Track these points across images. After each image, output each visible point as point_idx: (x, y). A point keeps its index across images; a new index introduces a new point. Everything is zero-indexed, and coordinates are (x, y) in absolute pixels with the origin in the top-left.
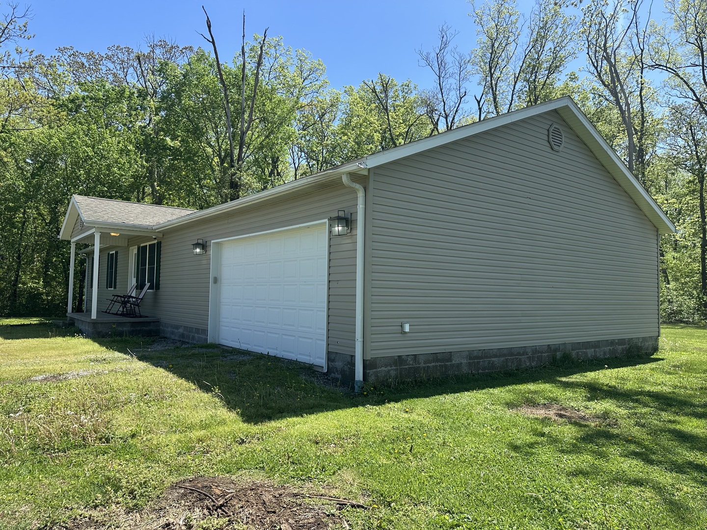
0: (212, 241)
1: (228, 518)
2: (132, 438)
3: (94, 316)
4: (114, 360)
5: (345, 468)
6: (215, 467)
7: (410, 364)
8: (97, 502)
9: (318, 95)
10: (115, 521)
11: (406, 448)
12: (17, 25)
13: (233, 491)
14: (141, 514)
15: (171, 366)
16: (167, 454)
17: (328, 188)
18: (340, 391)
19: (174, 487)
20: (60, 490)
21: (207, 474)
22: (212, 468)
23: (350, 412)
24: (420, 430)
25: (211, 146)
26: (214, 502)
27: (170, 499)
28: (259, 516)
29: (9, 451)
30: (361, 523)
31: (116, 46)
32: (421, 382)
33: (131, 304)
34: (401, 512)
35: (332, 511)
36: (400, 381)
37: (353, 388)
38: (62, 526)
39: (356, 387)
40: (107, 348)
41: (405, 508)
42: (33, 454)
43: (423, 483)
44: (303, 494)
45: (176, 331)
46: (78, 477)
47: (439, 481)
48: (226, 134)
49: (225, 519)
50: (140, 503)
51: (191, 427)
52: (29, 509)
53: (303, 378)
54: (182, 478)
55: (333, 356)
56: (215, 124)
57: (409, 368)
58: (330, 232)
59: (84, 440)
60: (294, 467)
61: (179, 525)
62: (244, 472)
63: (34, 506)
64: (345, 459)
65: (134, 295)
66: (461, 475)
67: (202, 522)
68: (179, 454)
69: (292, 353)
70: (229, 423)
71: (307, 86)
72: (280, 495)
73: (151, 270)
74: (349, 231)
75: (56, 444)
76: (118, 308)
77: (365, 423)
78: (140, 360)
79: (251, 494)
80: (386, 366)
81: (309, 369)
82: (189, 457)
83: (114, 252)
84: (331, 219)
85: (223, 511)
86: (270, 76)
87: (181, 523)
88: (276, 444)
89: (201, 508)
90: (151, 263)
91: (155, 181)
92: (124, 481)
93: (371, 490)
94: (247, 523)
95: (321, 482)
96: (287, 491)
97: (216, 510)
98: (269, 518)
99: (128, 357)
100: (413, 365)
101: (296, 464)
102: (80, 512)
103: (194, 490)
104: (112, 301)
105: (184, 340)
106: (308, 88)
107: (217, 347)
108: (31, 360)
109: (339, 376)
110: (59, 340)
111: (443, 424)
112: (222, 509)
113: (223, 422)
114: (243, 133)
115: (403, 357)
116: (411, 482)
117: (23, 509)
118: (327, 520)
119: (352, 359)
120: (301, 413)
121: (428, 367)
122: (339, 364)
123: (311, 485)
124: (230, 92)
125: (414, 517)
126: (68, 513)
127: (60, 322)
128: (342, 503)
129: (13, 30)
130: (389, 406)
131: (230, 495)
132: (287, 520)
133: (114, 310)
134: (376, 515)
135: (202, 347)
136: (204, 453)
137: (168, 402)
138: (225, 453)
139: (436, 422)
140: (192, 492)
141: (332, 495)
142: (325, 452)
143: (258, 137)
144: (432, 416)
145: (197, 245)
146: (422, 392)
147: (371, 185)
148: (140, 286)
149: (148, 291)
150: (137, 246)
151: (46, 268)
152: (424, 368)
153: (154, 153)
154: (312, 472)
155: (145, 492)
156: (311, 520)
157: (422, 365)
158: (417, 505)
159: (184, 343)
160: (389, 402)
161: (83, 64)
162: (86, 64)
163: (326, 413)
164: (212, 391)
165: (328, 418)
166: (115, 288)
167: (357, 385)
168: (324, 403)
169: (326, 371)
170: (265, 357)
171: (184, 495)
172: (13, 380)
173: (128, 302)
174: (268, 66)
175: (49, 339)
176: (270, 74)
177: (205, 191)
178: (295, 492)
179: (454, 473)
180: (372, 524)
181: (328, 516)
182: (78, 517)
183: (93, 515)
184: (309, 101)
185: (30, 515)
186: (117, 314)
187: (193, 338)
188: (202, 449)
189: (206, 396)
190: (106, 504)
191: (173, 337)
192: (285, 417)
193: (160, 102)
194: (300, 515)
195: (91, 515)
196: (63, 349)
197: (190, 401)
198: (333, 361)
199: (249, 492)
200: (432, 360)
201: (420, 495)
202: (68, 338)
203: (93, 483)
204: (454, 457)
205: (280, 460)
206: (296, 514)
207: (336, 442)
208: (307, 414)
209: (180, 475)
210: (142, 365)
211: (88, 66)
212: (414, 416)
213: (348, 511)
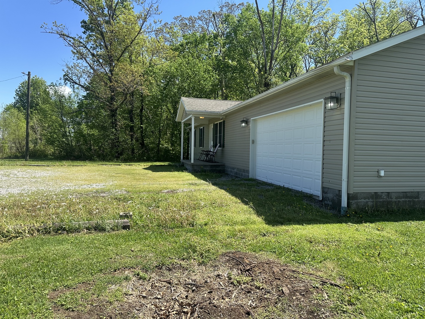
0: (251, 119)
1: (251, 278)
2: (205, 226)
3: (192, 161)
4: (201, 184)
5: (329, 260)
6: (247, 248)
7: (384, 199)
8: (184, 257)
9: (323, 19)
10: (193, 269)
11: (375, 253)
12: (154, 8)
13: (256, 263)
14: (206, 267)
15: (228, 189)
16: (222, 236)
17: (325, 77)
18: (330, 213)
19: (224, 255)
20: (167, 248)
21: (242, 251)
22: (245, 248)
23: (336, 226)
24: (388, 243)
25: (254, 62)
26: (245, 267)
27: (221, 261)
28: (270, 280)
29: (148, 226)
30: (337, 296)
31: (203, 11)
32: (393, 211)
33: (210, 155)
34: (366, 294)
35: (317, 285)
36: (375, 210)
37: (340, 211)
38: (167, 267)
39: (342, 211)
40: (198, 178)
41: (370, 293)
42: (158, 228)
43: (386, 278)
44: (299, 271)
45: (233, 171)
46: (177, 242)
47: (399, 278)
48: (262, 53)
49: (249, 278)
50: (205, 261)
51: (236, 223)
52: (153, 256)
53: (305, 202)
54: (228, 251)
55: (326, 190)
56: (256, 48)
57: (383, 201)
58: (325, 108)
59: (182, 224)
60: (294, 255)
61: (225, 276)
62: (263, 253)
63: (155, 254)
64: (329, 254)
65: (212, 150)
66: (418, 277)
67: (237, 277)
68: (228, 237)
69: (299, 186)
70: (257, 223)
71: (315, 15)
72: (284, 270)
73: (220, 137)
74: (339, 106)
75: (169, 224)
76: (204, 157)
77: (346, 234)
78: (213, 185)
79: (266, 266)
80: (365, 198)
81: (310, 197)
82: (233, 239)
83: (202, 127)
84: (326, 99)
85: (249, 273)
86: (291, 12)
87: (226, 275)
88: (284, 239)
89: (237, 269)
90: (220, 133)
91: (223, 87)
92: (198, 248)
93: (345, 276)
94: (263, 282)
95: (311, 266)
96: (289, 268)
97: (245, 272)
98: (276, 282)
99: (207, 183)
100: (386, 199)
101: (296, 253)
102: (176, 261)
103: (234, 258)
104: (201, 153)
105: (237, 176)
106: (316, 16)
107: (254, 181)
108: (163, 182)
109: (331, 203)
110: (176, 173)
111: (407, 241)
112: (249, 272)
113: (254, 223)
114: (273, 51)
115: (379, 193)
116: (376, 276)
117: (150, 255)
118: (312, 290)
119: (339, 193)
120: (302, 223)
121: (399, 201)
122: (330, 195)
123: (304, 266)
124: (266, 26)
125: (376, 299)
126: (170, 261)
127: (177, 164)
128: (324, 281)
129: (152, 11)
130: (366, 225)
131: (253, 265)
132: (287, 286)
133: (202, 159)
134: (348, 293)
135: (246, 180)
136: (242, 238)
137: (225, 208)
138: (253, 240)
139: (401, 239)
140: (233, 259)
141: (318, 275)
142: (316, 249)
143: (282, 52)
144: (398, 235)
145: (243, 121)
146: (392, 218)
147: (356, 72)
148: (215, 146)
149: (219, 148)
150: (213, 124)
151: (172, 137)
152: (395, 202)
153: (223, 70)
154: (306, 259)
155: (208, 255)
156: (302, 288)
157: (394, 200)
158: (379, 292)
159: (237, 177)
160: (365, 222)
161: (187, 24)
162: (188, 24)
163: (319, 225)
164: (248, 204)
165: (320, 228)
166: (203, 147)
167: (343, 209)
168: (318, 219)
169: (321, 199)
170: (282, 188)
171: (229, 260)
172: (153, 192)
173: (209, 154)
174: (290, 6)
175: (172, 173)
176: (290, 11)
177: (250, 90)
178: (293, 269)
179: (412, 275)
180: (344, 298)
181: (314, 287)
182: (174, 263)
183: (182, 264)
184: (317, 24)
185: (153, 259)
186: (203, 161)
187: (242, 175)
188: (241, 236)
189: (245, 207)
190: (188, 258)
191: (231, 174)
192: (291, 224)
193: (225, 39)
194: (295, 284)
195: (181, 263)
196: (178, 178)
197: (237, 209)
198: (326, 193)
199: (265, 265)
200: (402, 197)
201: (383, 286)
202: (180, 172)
203: (183, 247)
204: (414, 264)
205: (286, 249)
206: (293, 283)
207: (324, 243)
208: (306, 224)
209: (227, 249)
210: (214, 187)
211: (189, 25)
212: (384, 233)
213: (328, 287)
